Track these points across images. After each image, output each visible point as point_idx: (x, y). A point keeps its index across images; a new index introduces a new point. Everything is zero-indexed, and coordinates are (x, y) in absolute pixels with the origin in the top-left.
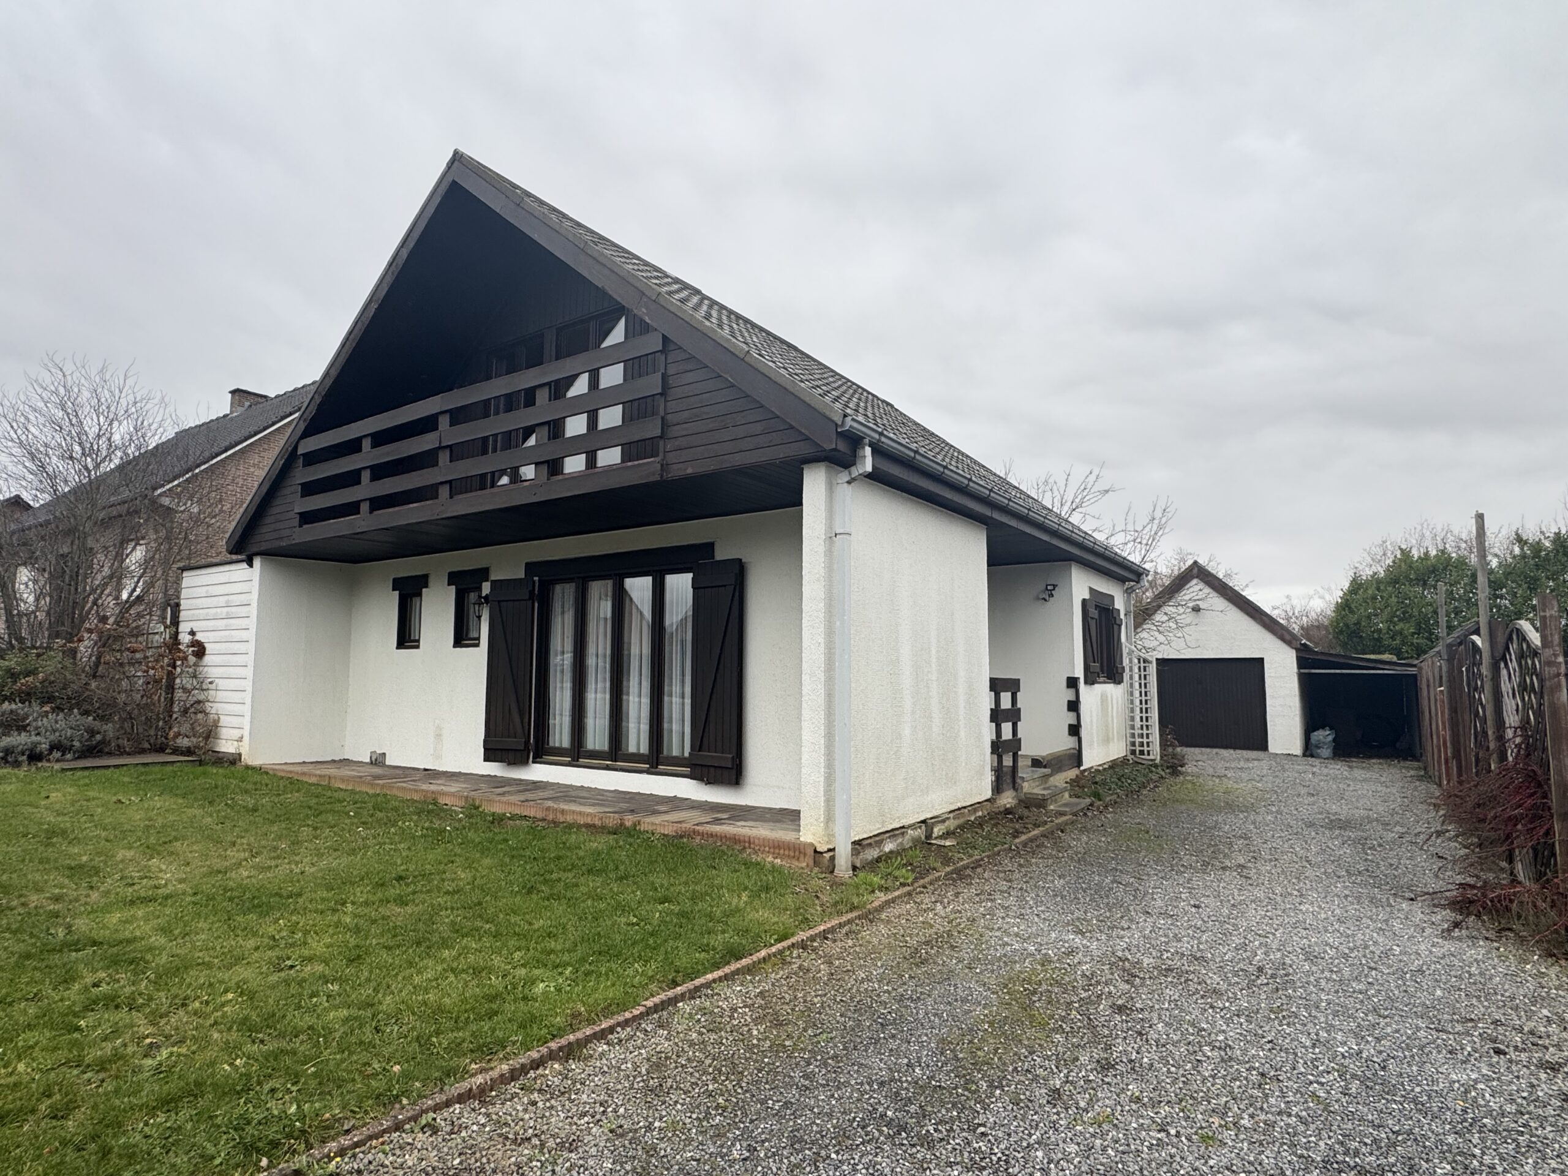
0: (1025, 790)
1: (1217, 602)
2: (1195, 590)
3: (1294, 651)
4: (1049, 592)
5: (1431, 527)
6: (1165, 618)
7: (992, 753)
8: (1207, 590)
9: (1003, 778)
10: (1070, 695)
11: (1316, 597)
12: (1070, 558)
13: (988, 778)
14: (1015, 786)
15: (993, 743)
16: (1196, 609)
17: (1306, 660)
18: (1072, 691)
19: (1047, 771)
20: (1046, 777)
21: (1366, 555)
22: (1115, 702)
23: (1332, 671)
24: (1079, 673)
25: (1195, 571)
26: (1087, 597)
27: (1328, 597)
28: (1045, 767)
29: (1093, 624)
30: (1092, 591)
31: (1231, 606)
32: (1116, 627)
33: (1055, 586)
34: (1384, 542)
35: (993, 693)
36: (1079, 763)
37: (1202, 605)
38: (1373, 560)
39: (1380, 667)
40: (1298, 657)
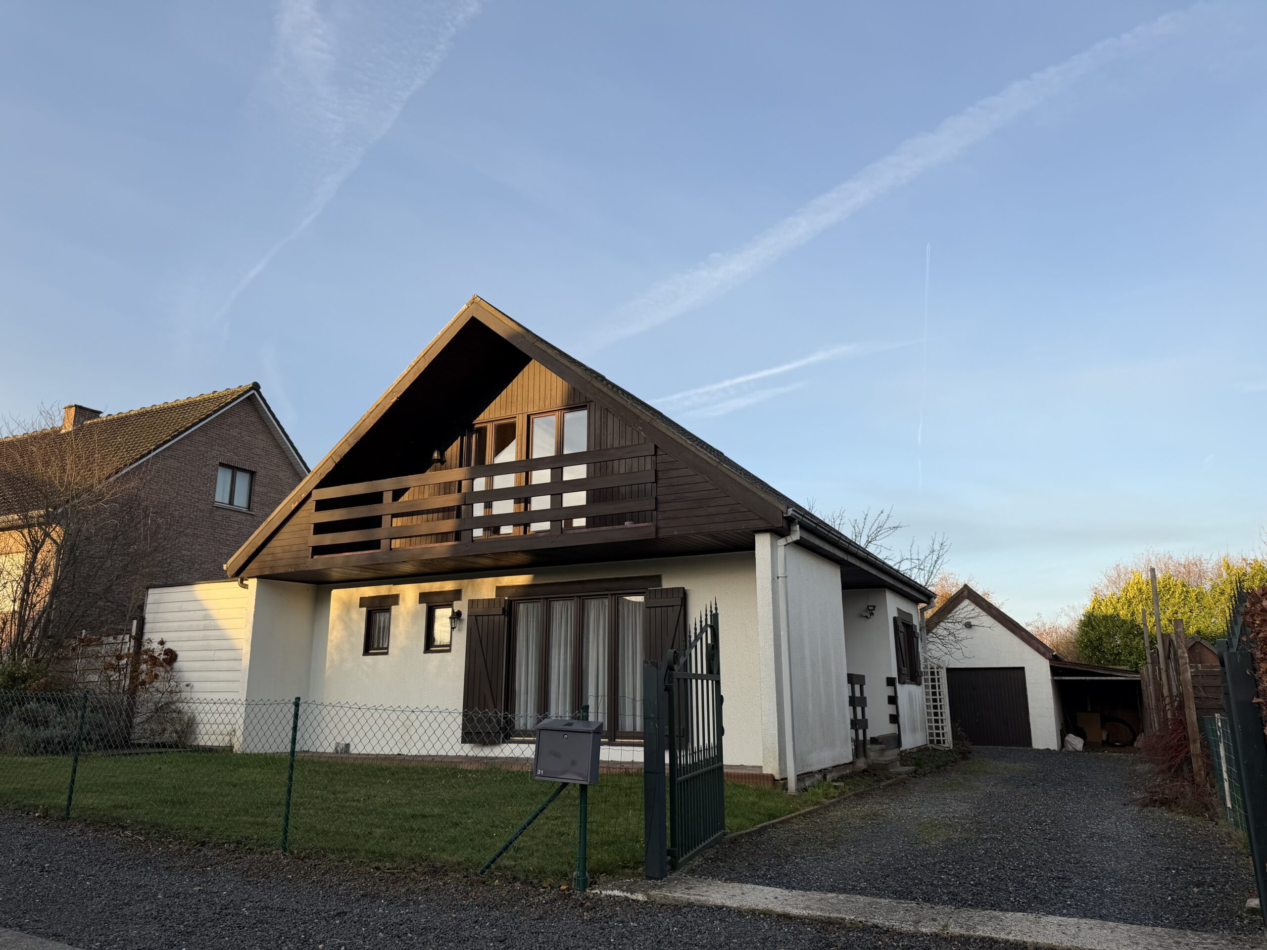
0: (872, 758)
1: (987, 620)
2: (966, 608)
3: (1048, 661)
4: (870, 611)
5: (1155, 553)
6: (946, 633)
7: (851, 728)
8: (978, 610)
9: (860, 747)
10: (890, 691)
11: (1063, 614)
12: (884, 586)
13: (849, 748)
14: (865, 756)
15: (852, 721)
16: (969, 626)
17: (1058, 668)
18: (891, 688)
19: (883, 746)
20: (883, 750)
21: (1103, 577)
22: (917, 699)
23: (1079, 678)
24: (894, 674)
25: (966, 593)
26: (896, 615)
27: (1072, 614)
28: (881, 743)
29: (901, 635)
30: (899, 610)
31: (997, 623)
32: (915, 639)
33: (874, 607)
34: (1118, 566)
35: (850, 685)
36: (899, 743)
37: (973, 622)
38: (1109, 581)
39: (1115, 674)
40: (1051, 666)
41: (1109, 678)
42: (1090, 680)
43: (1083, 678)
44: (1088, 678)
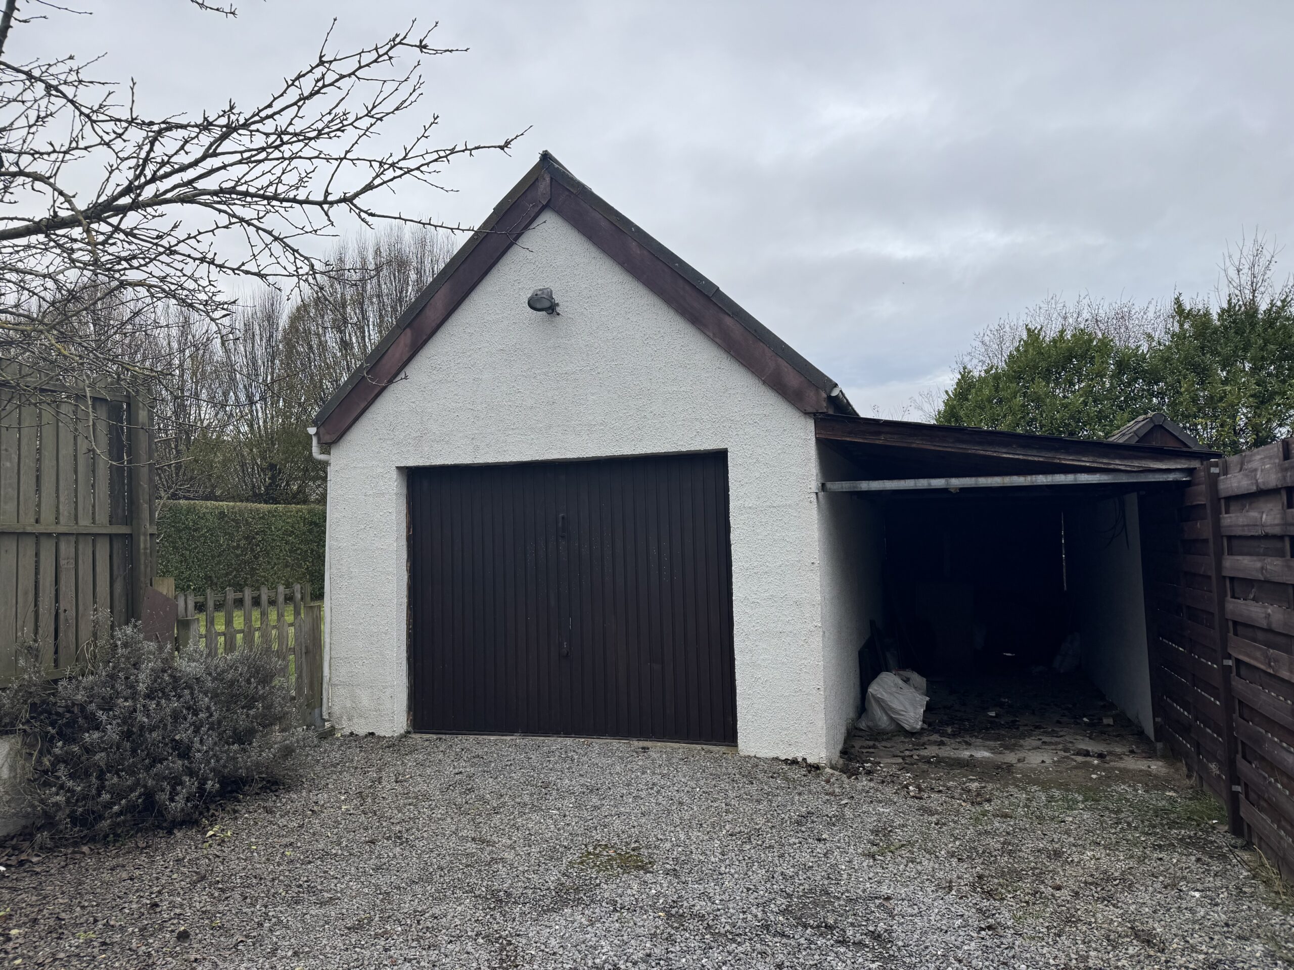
3: (811, 425)
31: (642, 293)
39: (1068, 460)
40: (819, 441)
41: (1042, 480)
42: (963, 490)
43: (938, 483)
44: (956, 483)
